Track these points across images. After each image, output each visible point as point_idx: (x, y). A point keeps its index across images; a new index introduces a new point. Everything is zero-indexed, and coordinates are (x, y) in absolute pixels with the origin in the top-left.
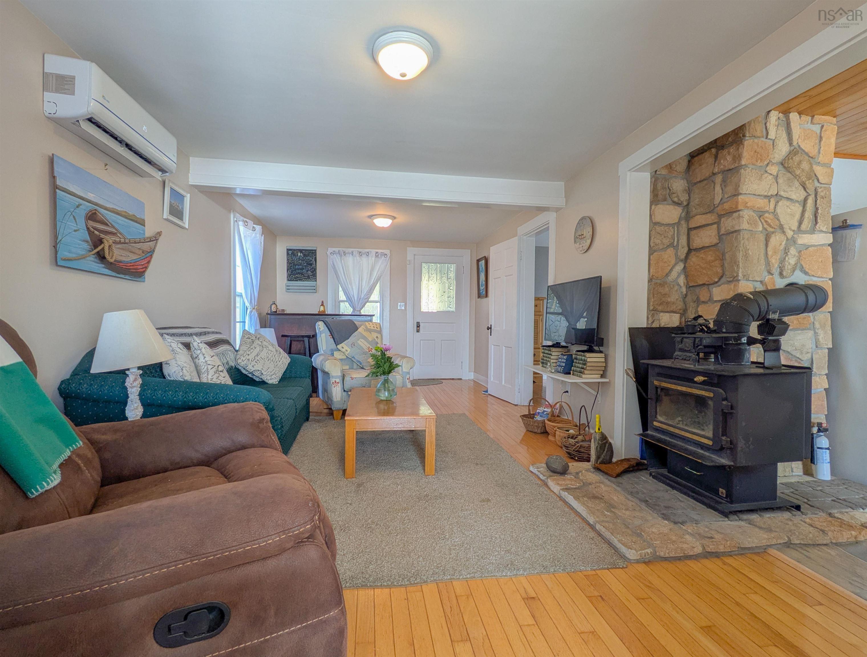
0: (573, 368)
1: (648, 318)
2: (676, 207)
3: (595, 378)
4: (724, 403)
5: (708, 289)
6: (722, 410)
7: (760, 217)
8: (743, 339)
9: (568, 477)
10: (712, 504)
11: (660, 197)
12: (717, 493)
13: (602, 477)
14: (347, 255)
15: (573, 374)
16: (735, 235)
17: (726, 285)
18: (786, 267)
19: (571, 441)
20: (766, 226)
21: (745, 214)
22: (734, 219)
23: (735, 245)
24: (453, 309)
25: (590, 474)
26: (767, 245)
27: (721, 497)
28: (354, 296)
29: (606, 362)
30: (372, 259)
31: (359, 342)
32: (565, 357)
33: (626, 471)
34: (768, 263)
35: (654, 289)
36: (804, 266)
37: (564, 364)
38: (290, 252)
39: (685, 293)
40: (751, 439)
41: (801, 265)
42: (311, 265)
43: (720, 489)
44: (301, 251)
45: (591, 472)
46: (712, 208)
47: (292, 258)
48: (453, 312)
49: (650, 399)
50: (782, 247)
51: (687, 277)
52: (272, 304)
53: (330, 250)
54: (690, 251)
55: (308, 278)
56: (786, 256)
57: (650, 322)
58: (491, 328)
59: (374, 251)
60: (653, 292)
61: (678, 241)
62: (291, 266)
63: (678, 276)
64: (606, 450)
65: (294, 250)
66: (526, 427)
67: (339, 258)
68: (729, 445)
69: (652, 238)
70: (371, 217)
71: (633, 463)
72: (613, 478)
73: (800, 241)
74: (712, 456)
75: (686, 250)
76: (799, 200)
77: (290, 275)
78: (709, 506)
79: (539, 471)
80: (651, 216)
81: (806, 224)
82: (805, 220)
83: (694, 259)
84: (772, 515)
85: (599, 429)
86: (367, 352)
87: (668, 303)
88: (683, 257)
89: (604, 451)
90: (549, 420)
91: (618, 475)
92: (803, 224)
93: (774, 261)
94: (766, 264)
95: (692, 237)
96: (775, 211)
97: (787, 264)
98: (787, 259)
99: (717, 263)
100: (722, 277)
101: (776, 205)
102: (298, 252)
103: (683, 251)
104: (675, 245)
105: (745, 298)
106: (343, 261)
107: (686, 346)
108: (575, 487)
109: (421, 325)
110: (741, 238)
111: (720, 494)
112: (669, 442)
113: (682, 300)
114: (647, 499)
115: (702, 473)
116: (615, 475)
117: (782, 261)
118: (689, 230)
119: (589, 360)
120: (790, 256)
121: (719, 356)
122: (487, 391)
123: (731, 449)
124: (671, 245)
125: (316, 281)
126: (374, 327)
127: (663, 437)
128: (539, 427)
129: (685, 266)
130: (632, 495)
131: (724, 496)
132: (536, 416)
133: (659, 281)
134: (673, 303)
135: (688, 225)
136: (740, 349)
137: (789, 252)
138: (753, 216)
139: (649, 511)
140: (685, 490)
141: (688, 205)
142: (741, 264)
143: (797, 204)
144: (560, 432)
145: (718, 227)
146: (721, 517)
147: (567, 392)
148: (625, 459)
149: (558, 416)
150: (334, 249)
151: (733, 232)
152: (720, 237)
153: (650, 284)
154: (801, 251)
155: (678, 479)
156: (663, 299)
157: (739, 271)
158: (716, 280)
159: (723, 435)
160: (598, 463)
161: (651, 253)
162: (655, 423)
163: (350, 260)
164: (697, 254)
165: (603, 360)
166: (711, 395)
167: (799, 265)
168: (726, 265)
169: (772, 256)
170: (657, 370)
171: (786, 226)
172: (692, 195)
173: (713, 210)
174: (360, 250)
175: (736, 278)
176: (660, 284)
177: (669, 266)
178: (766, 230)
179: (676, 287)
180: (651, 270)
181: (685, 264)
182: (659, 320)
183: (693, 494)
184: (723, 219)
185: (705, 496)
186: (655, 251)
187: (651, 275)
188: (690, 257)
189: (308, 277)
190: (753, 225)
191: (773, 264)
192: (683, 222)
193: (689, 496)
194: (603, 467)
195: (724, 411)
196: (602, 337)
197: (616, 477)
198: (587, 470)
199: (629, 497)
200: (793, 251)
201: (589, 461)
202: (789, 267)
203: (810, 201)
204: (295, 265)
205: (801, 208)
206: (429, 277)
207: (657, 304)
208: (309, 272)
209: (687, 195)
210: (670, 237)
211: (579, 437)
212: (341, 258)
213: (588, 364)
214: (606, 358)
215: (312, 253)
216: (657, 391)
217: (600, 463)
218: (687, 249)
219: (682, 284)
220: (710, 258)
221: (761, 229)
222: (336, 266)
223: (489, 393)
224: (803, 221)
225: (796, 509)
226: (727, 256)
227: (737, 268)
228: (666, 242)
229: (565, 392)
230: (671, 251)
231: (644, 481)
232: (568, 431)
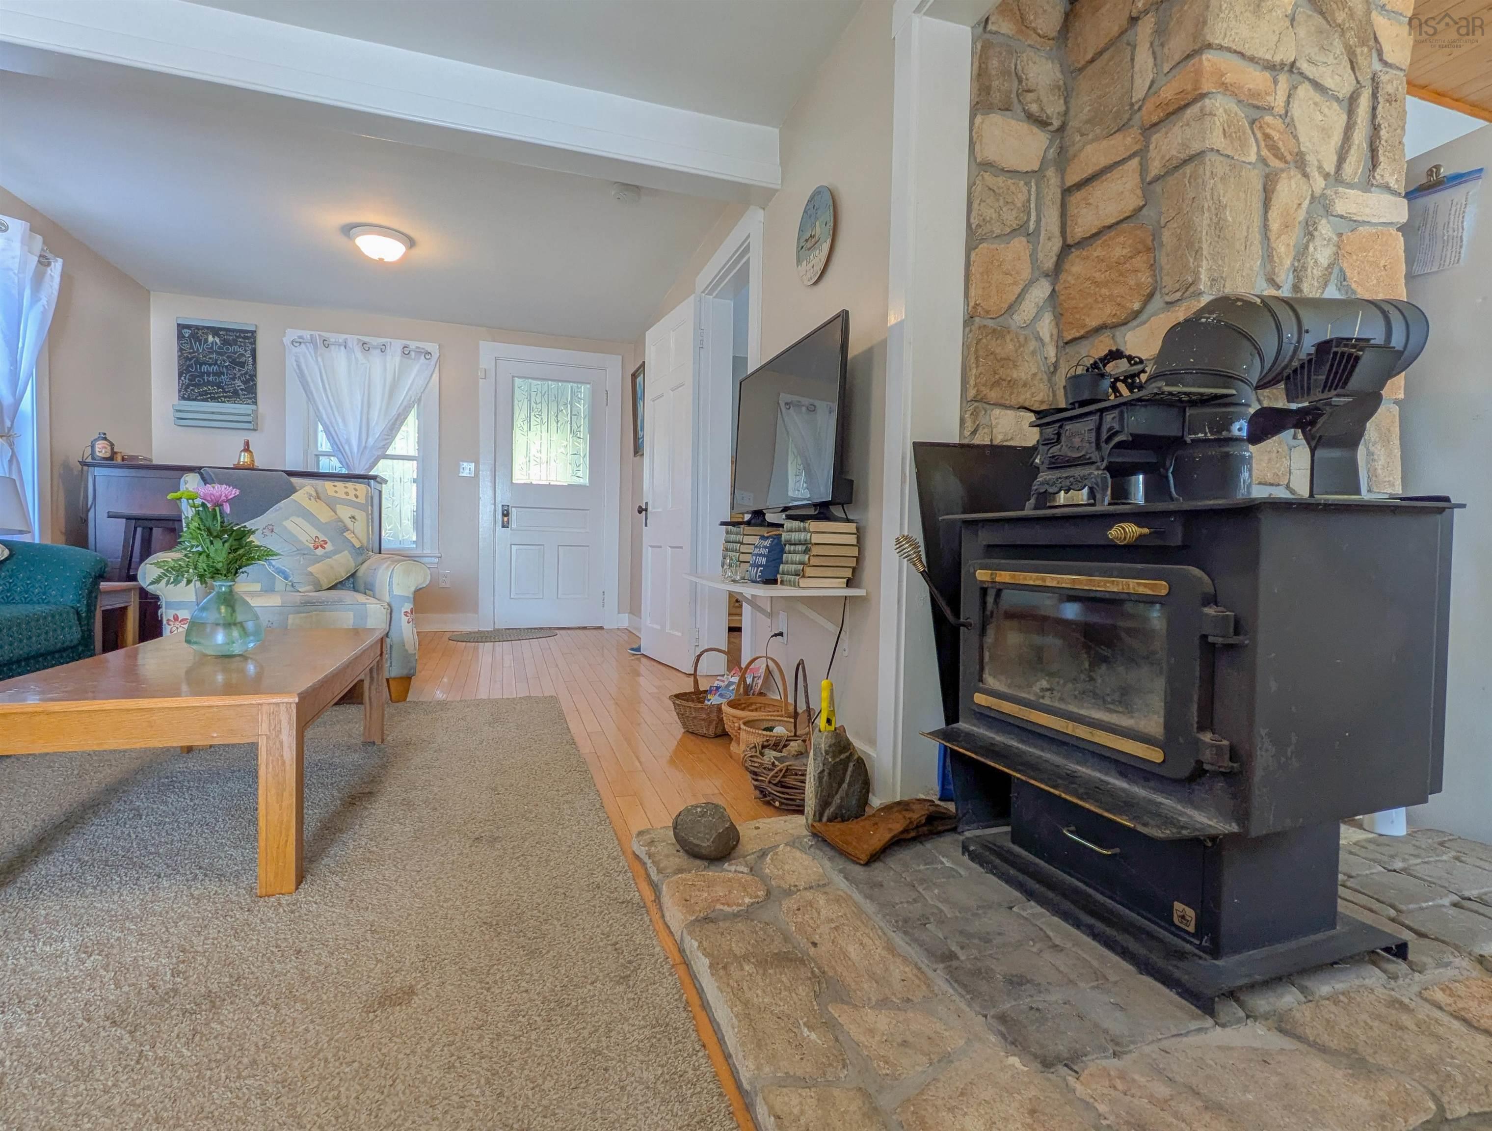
0: (781, 566)
1: (962, 421)
2: (1035, 130)
3: (835, 588)
4: (1210, 611)
5: (1113, 337)
6: (1204, 637)
7: (1252, 122)
8: (1235, 427)
9: (731, 869)
10: (1157, 959)
11: (996, 97)
12: (1165, 916)
13: (827, 864)
14: (332, 347)
15: (782, 583)
16: (1188, 169)
17: (1162, 316)
18: (1309, 270)
19: (770, 755)
20: (1265, 152)
21: (1217, 105)
22: (1188, 124)
23: (1192, 195)
24: (585, 481)
25: (798, 854)
26: (1267, 204)
27: (1178, 932)
28: (348, 441)
29: (860, 543)
30: (394, 359)
31: (288, 524)
32: (767, 543)
33: (897, 843)
34: (1269, 255)
35: (979, 341)
36: (1348, 274)
37: (764, 560)
38: (187, 333)
39: (1054, 360)
40: (1294, 739)
41: (1341, 270)
42: (242, 365)
43: (1178, 906)
44: (215, 331)
45: (803, 850)
46: (1126, 116)
47: (192, 348)
48: (585, 486)
49: (963, 625)
50: (1301, 215)
51: (1058, 317)
52: (96, 440)
53: (292, 334)
54: (1066, 248)
55: (235, 396)
56: (1308, 242)
57: (967, 433)
58: (646, 510)
59: (397, 345)
60: (976, 350)
61: (1038, 221)
62: (191, 366)
63: (1037, 317)
64: (847, 781)
65: (198, 328)
66: (684, 725)
67: (313, 352)
68: (1226, 764)
69: (975, 206)
70: (349, 230)
71: (918, 814)
72: (857, 868)
73: (1340, 208)
74: (1159, 799)
75: (1056, 245)
76: (1341, 96)
77: (187, 387)
78: (1145, 967)
79: (650, 856)
80: (972, 144)
81: (1354, 166)
82: (1352, 151)
83: (1076, 267)
84: (1340, 986)
85: (829, 721)
86: (309, 548)
87: (1012, 383)
88: (1049, 264)
89: (840, 785)
90: (733, 704)
91: (875, 858)
92: (1348, 161)
93: (1282, 249)
94: (1263, 256)
95: (1072, 210)
96: (1287, 112)
97: (1311, 263)
98: (1311, 249)
99: (1139, 262)
100: (1151, 296)
101: (1289, 96)
102: (207, 334)
103: (1050, 248)
104: (1031, 230)
105: (1239, 303)
106: (320, 359)
107: (1072, 448)
108: (736, 909)
109: (514, 512)
110: (1208, 173)
111: (1176, 920)
112: (1020, 754)
113: (1045, 377)
114: (954, 948)
115: (1117, 850)
116: (864, 858)
117: (1301, 253)
118: (1067, 192)
119: (816, 539)
120: (1318, 242)
121: (1170, 475)
122: (639, 649)
123: (1228, 776)
124: (1020, 229)
125: (255, 403)
126: (347, 494)
127: (999, 738)
128: (711, 722)
129: (1054, 290)
130: (906, 933)
131: (1191, 929)
132: (709, 697)
133: (990, 323)
134: (1025, 385)
135: (1063, 179)
136: (1227, 455)
137: (1316, 229)
138: (1236, 114)
139: (956, 998)
140: (1067, 905)
141: (1062, 128)
142: (1205, 246)
143: (1335, 105)
144: (748, 732)
145: (1141, 164)
146: (1194, 1017)
147: (781, 634)
148: (899, 803)
149: (761, 694)
150: (300, 332)
151: (1185, 162)
152: (1148, 185)
153: (967, 329)
154: (1341, 234)
155: (1042, 863)
156: (1001, 371)
157: (1199, 266)
158: (1136, 306)
159: (1201, 728)
160: (825, 819)
161: (970, 248)
162: (980, 699)
163: (340, 360)
164: (1085, 253)
165: (853, 540)
166: (1162, 588)
167: (1336, 270)
168: (1163, 260)
169: (1279, 237)
170: (986, 537)
171: (1311, 158)
172: (1073, 102)
173: (1130, 119)
174: (366, 339)
175: (1191, 290)
176: (994, 331)
177: (1015, 283)
178: (1267, 165)
179: (1033, 344)
180: (972, 292)
181: (1054, 284)
182: (991, 427)
183: (1091, 921)
184: (1154, 138)
185: (1128, 928)
186: (983, 240)
187: (972, 304)
188: (1067, 266)
189: (236, 394)
190: (1237, 144)
191: (1280, 258)
192: (1051, 173)
193: (1077, 924)
194: (835, 830)
195: (1211, 639)
196: (850, 478)
197: (867, 864)
198: (794, 843)
199: (898, 939)
200: (1325, 229)
201: (801, 812)
202: (1315, 271)
203: (1364, 102)
204: (201, 365)
205: (1345, 117)
206: (530, 409)
207: (985, 385)
208: (238, 382)
209: (1062, 101)
210: (1019, 205)
211: (792, 743)
212: (316, 353)
213: (815, 551)
214: (860, 534)
215: (245, 338)
216: (984, 603)
217: (830, 820)
218: (1060, 244)
219: (1047, 339)
220: (1119, 252)
221: (1253, 158)
222: (306, 372)
223: (642, 652)
224: (1347, 152)
225: (1395, 955)
226: (1166, 236)
227: (1195, 259)
228: (1011, 218)
229: (776, 635)
230: (1019, 244)
231: (951, 874)
232: (770, 729)
